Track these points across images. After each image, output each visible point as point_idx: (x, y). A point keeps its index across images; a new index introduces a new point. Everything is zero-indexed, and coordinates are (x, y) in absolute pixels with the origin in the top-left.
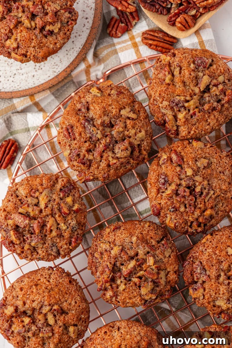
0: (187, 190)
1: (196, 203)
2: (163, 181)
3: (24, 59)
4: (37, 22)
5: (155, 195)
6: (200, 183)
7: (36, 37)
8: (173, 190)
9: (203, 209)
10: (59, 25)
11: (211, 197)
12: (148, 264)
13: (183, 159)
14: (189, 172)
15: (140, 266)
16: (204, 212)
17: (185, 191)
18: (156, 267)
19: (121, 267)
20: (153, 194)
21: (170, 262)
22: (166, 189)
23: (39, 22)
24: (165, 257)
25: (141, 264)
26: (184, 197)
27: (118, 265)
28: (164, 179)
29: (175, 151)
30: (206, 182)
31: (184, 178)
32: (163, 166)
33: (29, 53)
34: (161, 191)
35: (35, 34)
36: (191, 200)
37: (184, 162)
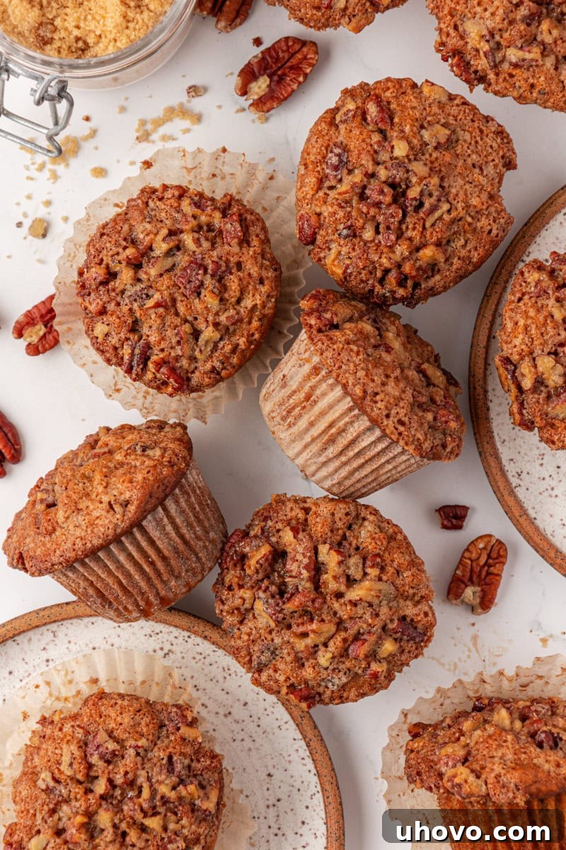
1: (404, 227)
2: (335, 160)
6: (421, 179)
8: (354, 186)
11: (440, 218)
13: (392, 119)
14: (401, 150)
26: (378, 205)
28: (339, 155)
30: (435, 181)
32: (342, 127)
37: (392, 123)
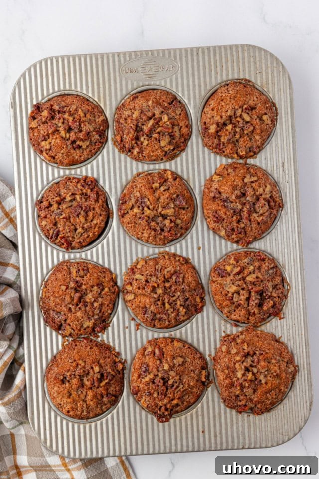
0: (162, 381)
3: (52, 160)
4: (71, 135)
5: (136, 379)
7: (67, 146)
9: (172, 398)
10: (88, 143)
12: (164, 121)
15: (157, 123)
16: (172, 400)
17: (160, 382)
18: (170, 123)
19: (142, 127)
20: (134, 377)
21: (182, 118)
22: (146, 376)
23: (73, 135)
24: (177, 115)
25: (158, 122)
27: (140, 125)
29: (159, 346)
31: (161, 371)
33: (57, 157)
34: (141, 376)
35: (66, 144)
36: (163, 390)
